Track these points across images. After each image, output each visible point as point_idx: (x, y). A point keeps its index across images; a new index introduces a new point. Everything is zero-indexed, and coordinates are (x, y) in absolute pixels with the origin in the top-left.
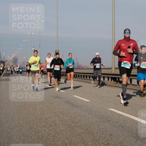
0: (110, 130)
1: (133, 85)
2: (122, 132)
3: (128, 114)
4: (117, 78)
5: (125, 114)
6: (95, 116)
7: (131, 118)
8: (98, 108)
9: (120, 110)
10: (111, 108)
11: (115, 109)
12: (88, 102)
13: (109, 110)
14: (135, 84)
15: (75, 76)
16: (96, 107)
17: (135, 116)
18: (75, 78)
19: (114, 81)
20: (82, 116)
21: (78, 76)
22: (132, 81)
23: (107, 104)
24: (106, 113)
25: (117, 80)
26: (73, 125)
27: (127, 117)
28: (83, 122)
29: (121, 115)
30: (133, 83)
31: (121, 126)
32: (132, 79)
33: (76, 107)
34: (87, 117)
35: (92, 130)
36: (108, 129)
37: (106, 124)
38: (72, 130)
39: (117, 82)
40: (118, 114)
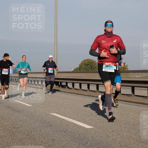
0: (52, 135)
1: (76, 89)
2: (65, 136)
3: (71, 118)
4: (59, 82)
5: (67, 118)
6: (37, 121)
7: (73, 123)
8: (40, 113)
9: (62, 115)
10: (54, 113)
11: (57, 113)
12: (29, 107)
13: (51, 115)
14: (77, 88)
15: (16, 80)
16: (38, 112)
17: (77, 121)
18: (17, 82)
19: (56, 85)
20: (23, 121)
22: (75, 85)
23: (49, 109)
24: (48, 118)
25: (59, 84)
26: (14, 131)
27: (69, 121)
28: (24, 127)
29: (63, 119)
30: (75, 87)
31: (63, 131)
32: (75, 83)
33: (17, 112)
34: (29, 123)
35: (33, 135)
36: (50, 134)
37: (48, 129)
38: (13, 135)
39: (59, 87)
40: (61, 118)
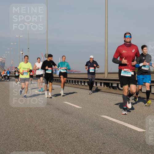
0: (102, 138)
2: (115, 140)
3: (122, 121)
4: (110, 84)
5: (117, 120)
6: (87, 124)
7: (125, 126)
8: (90, 115)
9: (112, 117)
10: (104, 115)
11: (108, 116)
12: (79, 109)
13: (102, 117)
16: (88, 114)
17: (128, 124)
19: (107, 87)
20: (73, 124)
21: (68, 81)
23: (100, 111)
24: (99, 120)
25: (110, 85)
26: (64, 133)
27: (120, 124)
28: (74, 130)
29: (114, 122)
31: (114, 134)
33: (66, 114)
34: (79, 125)
35: (83, 138)
36: (101, 137)
37: (98, 132)
38: (62, 138)
39: (110, 88)
40: (111, 121)
